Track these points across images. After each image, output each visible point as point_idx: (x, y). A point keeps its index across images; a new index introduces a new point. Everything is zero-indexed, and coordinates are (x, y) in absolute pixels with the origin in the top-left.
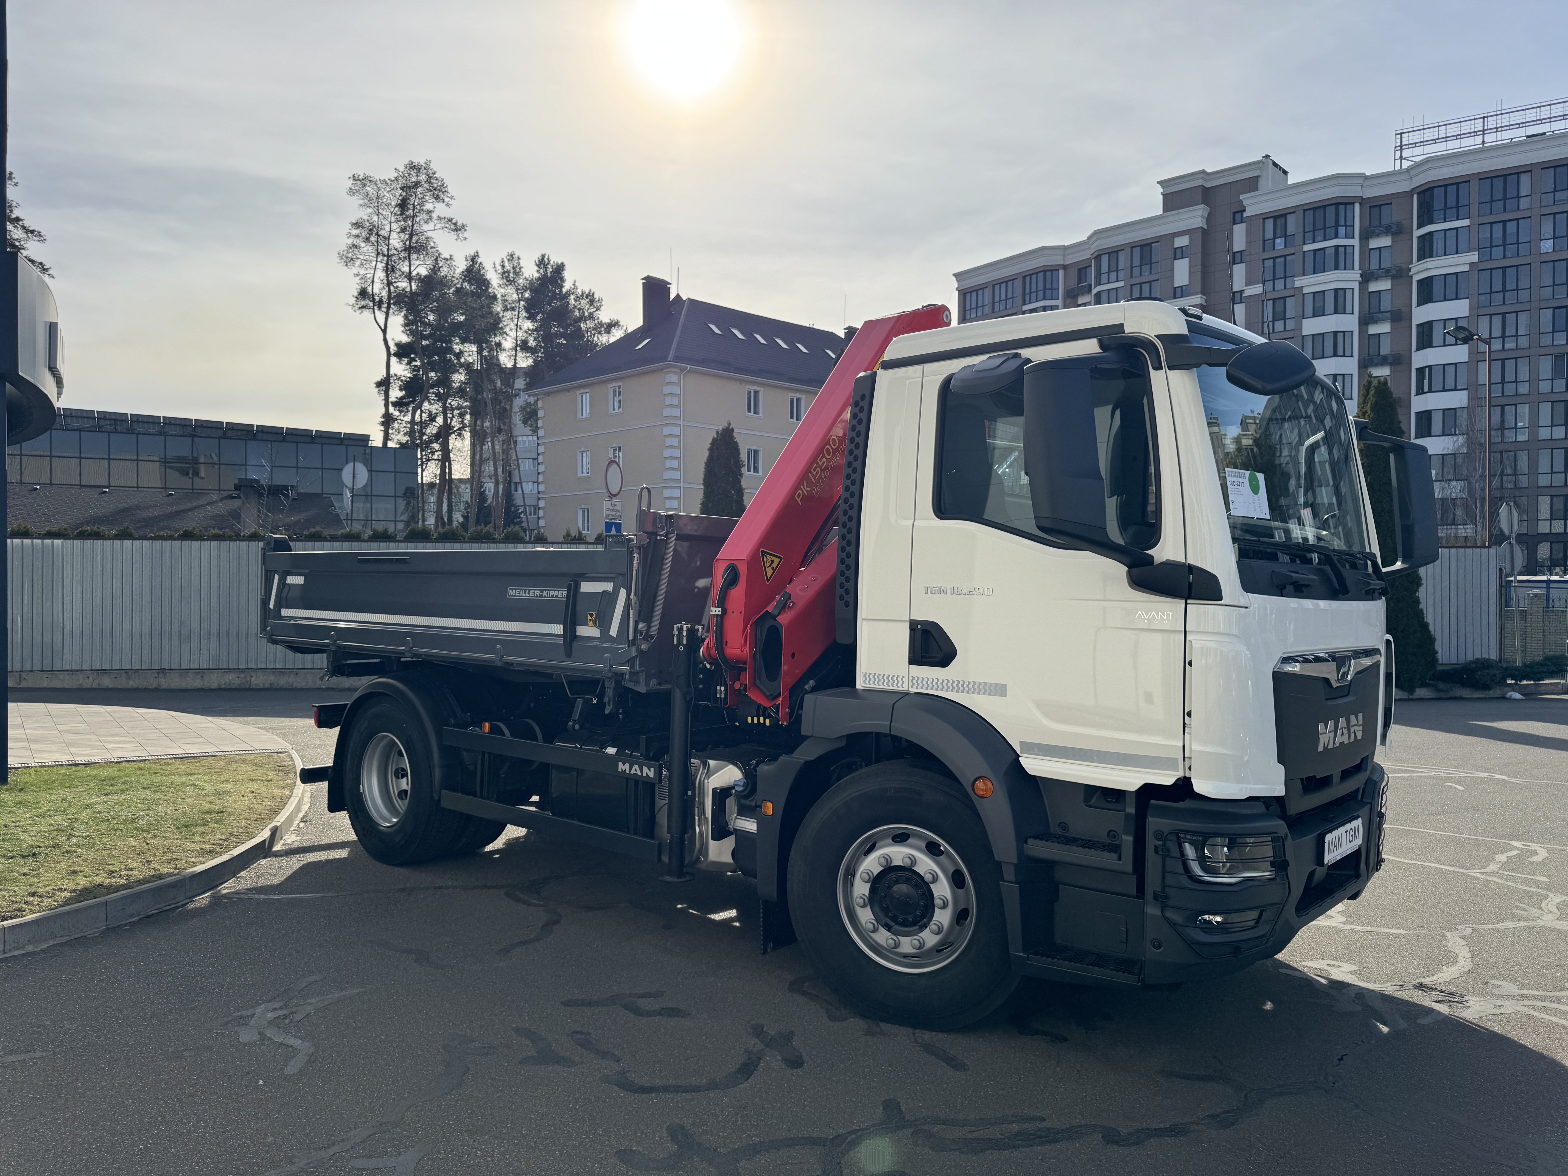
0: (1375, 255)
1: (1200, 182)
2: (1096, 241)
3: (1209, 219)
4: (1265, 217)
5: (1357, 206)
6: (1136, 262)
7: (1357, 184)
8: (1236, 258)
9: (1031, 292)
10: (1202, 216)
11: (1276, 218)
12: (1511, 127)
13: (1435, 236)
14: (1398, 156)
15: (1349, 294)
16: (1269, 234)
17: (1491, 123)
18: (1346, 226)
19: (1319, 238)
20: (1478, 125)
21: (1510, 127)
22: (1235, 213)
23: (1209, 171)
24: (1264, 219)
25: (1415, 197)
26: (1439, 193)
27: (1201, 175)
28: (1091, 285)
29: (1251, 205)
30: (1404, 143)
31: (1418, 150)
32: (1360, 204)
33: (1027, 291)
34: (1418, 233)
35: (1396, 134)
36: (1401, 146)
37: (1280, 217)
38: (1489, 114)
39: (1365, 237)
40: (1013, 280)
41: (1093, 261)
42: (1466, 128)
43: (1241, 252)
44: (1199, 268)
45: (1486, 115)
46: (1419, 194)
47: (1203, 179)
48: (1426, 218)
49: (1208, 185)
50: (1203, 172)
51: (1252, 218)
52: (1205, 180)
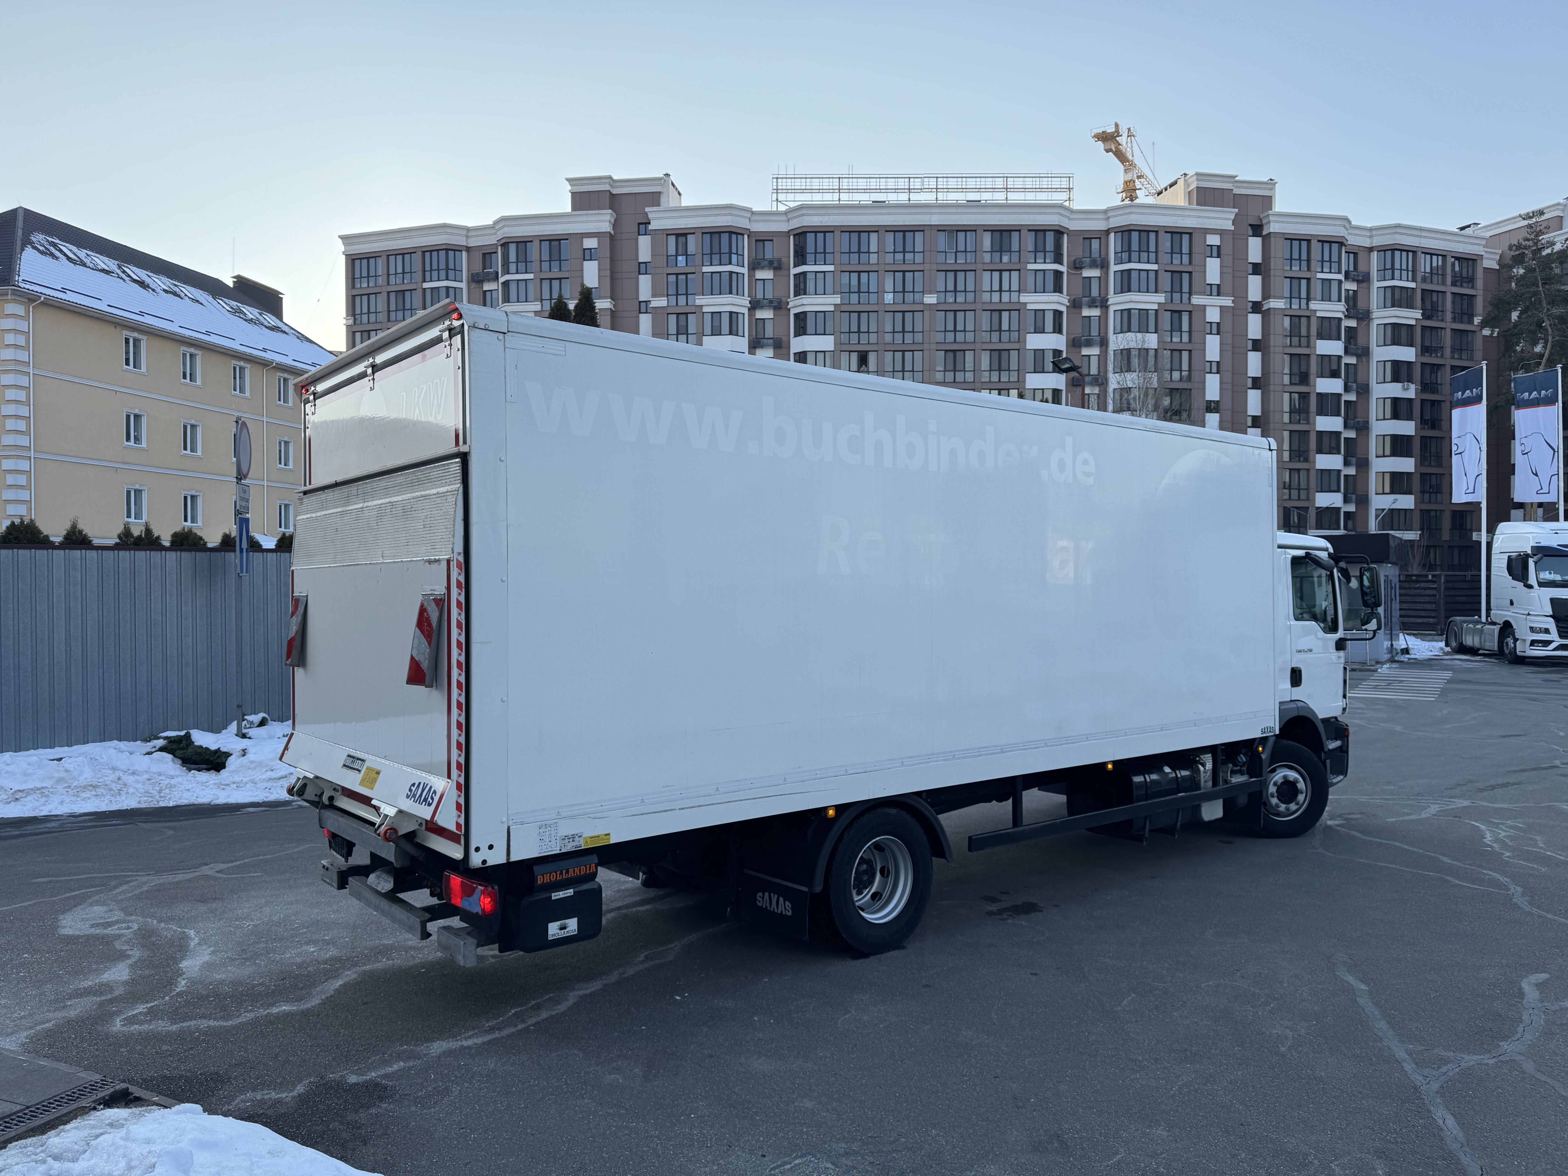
0: (760, 285)
1: (607, 187)
2: (503, 227)
3: (615, 225)
4: (668, 233)
5: (746, 237)
6: (545, 256)
7: (746, 217)
8: (642, 268)
9: (431, 270)
10: (610, 222)
11: (678, 235)
12: (859, 191)
13: (808, 275)
14: (774, 198)
15: (740, 316)
16: (672, 251)
17: (845, 184)
18: (737, 254)
19: (715, 262)
20: (835, 184)
21: (857, 190)
22: (639, 224)
23: (615, 178)
24: (667, 235)
25: (792, 237)
26: (810, 237)
27: (608, 181)
28: (497, 273)
29: (655, 219)
30: (780, 187)
31: (791, 197)
32: (748, 236)
33: (428, 268)
34: (794, 271)
35: (773, 178)
36: (777, 189)
37: (681, 235)
38: (844, 176)
39: (754, 267)
40: (411, 253)
41: (499, 248)
42: (826, 184)
43: (646, 263)
44: (608, 273)
45: (841, 176)
46: (794, 235)
47: (610, 184)
48: (801, 258)
49: (615, 191)
50: (610, 178)
51: (657, 232)
52: (612, 186)
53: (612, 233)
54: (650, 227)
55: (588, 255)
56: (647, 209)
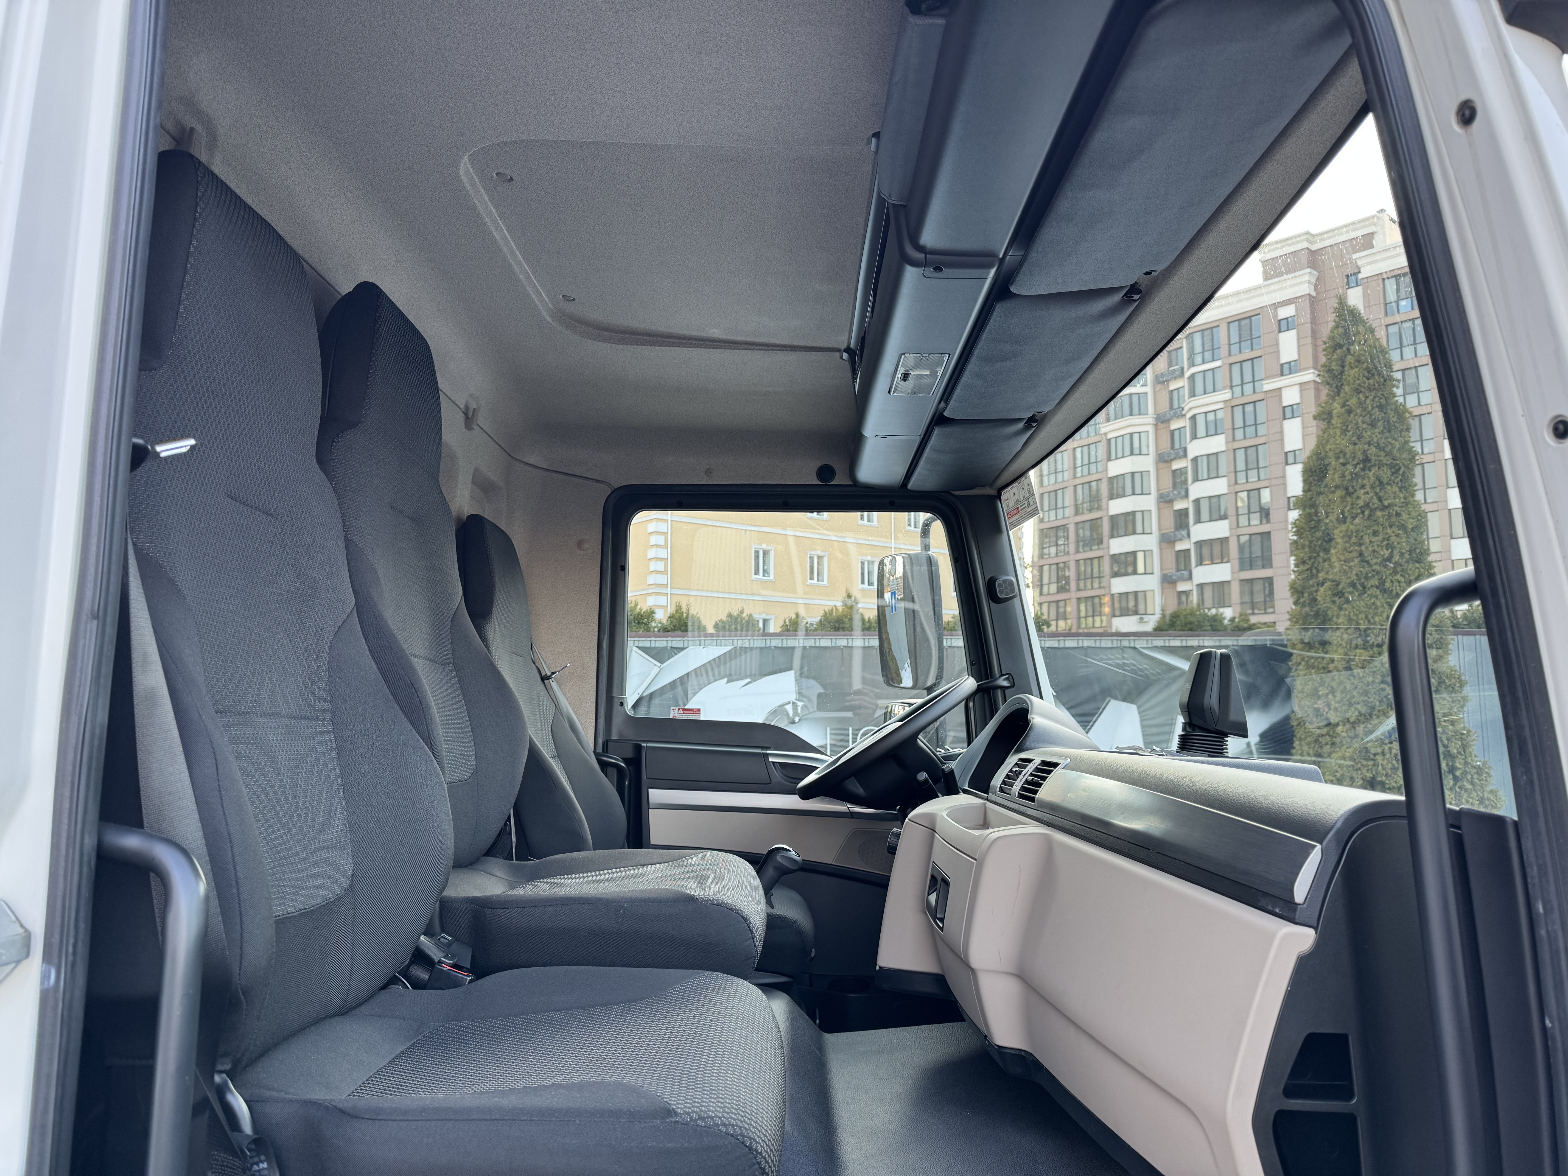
1: (1305, 245)
3: (1317, 285)
4: (1384, 277)
6: (1235, 338)
10: (1309, 282)
16: (1392, 296)
22: (1347, 276)
24: (1384, 279)
27: (1305, 237)
28: (1182, 369)
29: (1366, 265)
44: (1309, 340)
47: (1307, 240)
49: (1314, 248)
50: (1308, 233)
51: (1369, 280)
52: (1311, 243)
53: (1314, 294)
54: (1360, 276)
55: (1284, 325)
56: (1355, 256)
